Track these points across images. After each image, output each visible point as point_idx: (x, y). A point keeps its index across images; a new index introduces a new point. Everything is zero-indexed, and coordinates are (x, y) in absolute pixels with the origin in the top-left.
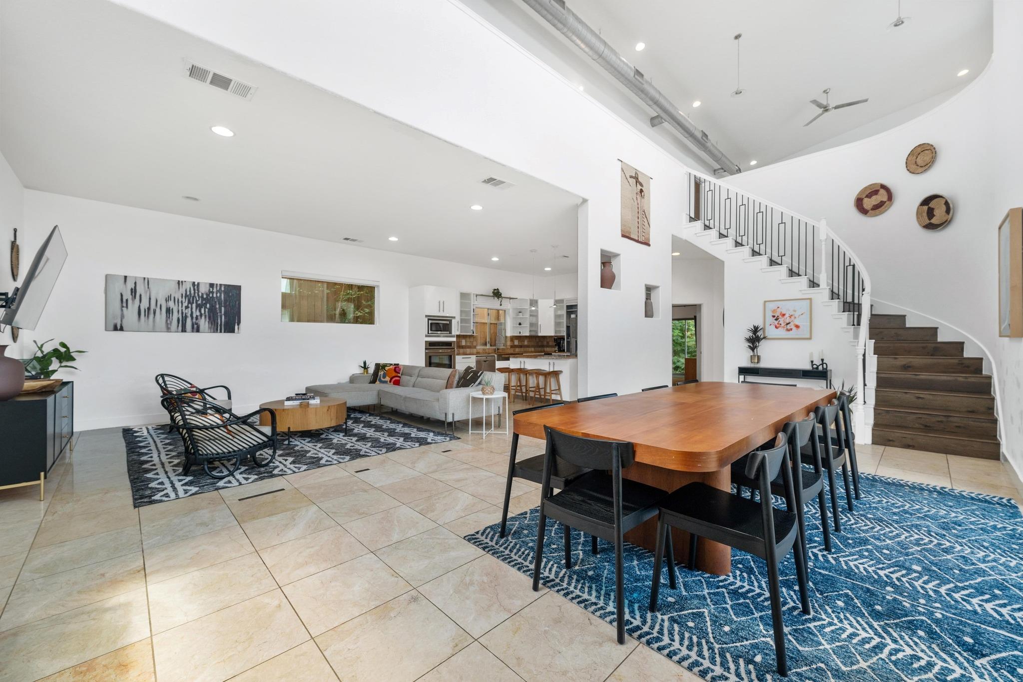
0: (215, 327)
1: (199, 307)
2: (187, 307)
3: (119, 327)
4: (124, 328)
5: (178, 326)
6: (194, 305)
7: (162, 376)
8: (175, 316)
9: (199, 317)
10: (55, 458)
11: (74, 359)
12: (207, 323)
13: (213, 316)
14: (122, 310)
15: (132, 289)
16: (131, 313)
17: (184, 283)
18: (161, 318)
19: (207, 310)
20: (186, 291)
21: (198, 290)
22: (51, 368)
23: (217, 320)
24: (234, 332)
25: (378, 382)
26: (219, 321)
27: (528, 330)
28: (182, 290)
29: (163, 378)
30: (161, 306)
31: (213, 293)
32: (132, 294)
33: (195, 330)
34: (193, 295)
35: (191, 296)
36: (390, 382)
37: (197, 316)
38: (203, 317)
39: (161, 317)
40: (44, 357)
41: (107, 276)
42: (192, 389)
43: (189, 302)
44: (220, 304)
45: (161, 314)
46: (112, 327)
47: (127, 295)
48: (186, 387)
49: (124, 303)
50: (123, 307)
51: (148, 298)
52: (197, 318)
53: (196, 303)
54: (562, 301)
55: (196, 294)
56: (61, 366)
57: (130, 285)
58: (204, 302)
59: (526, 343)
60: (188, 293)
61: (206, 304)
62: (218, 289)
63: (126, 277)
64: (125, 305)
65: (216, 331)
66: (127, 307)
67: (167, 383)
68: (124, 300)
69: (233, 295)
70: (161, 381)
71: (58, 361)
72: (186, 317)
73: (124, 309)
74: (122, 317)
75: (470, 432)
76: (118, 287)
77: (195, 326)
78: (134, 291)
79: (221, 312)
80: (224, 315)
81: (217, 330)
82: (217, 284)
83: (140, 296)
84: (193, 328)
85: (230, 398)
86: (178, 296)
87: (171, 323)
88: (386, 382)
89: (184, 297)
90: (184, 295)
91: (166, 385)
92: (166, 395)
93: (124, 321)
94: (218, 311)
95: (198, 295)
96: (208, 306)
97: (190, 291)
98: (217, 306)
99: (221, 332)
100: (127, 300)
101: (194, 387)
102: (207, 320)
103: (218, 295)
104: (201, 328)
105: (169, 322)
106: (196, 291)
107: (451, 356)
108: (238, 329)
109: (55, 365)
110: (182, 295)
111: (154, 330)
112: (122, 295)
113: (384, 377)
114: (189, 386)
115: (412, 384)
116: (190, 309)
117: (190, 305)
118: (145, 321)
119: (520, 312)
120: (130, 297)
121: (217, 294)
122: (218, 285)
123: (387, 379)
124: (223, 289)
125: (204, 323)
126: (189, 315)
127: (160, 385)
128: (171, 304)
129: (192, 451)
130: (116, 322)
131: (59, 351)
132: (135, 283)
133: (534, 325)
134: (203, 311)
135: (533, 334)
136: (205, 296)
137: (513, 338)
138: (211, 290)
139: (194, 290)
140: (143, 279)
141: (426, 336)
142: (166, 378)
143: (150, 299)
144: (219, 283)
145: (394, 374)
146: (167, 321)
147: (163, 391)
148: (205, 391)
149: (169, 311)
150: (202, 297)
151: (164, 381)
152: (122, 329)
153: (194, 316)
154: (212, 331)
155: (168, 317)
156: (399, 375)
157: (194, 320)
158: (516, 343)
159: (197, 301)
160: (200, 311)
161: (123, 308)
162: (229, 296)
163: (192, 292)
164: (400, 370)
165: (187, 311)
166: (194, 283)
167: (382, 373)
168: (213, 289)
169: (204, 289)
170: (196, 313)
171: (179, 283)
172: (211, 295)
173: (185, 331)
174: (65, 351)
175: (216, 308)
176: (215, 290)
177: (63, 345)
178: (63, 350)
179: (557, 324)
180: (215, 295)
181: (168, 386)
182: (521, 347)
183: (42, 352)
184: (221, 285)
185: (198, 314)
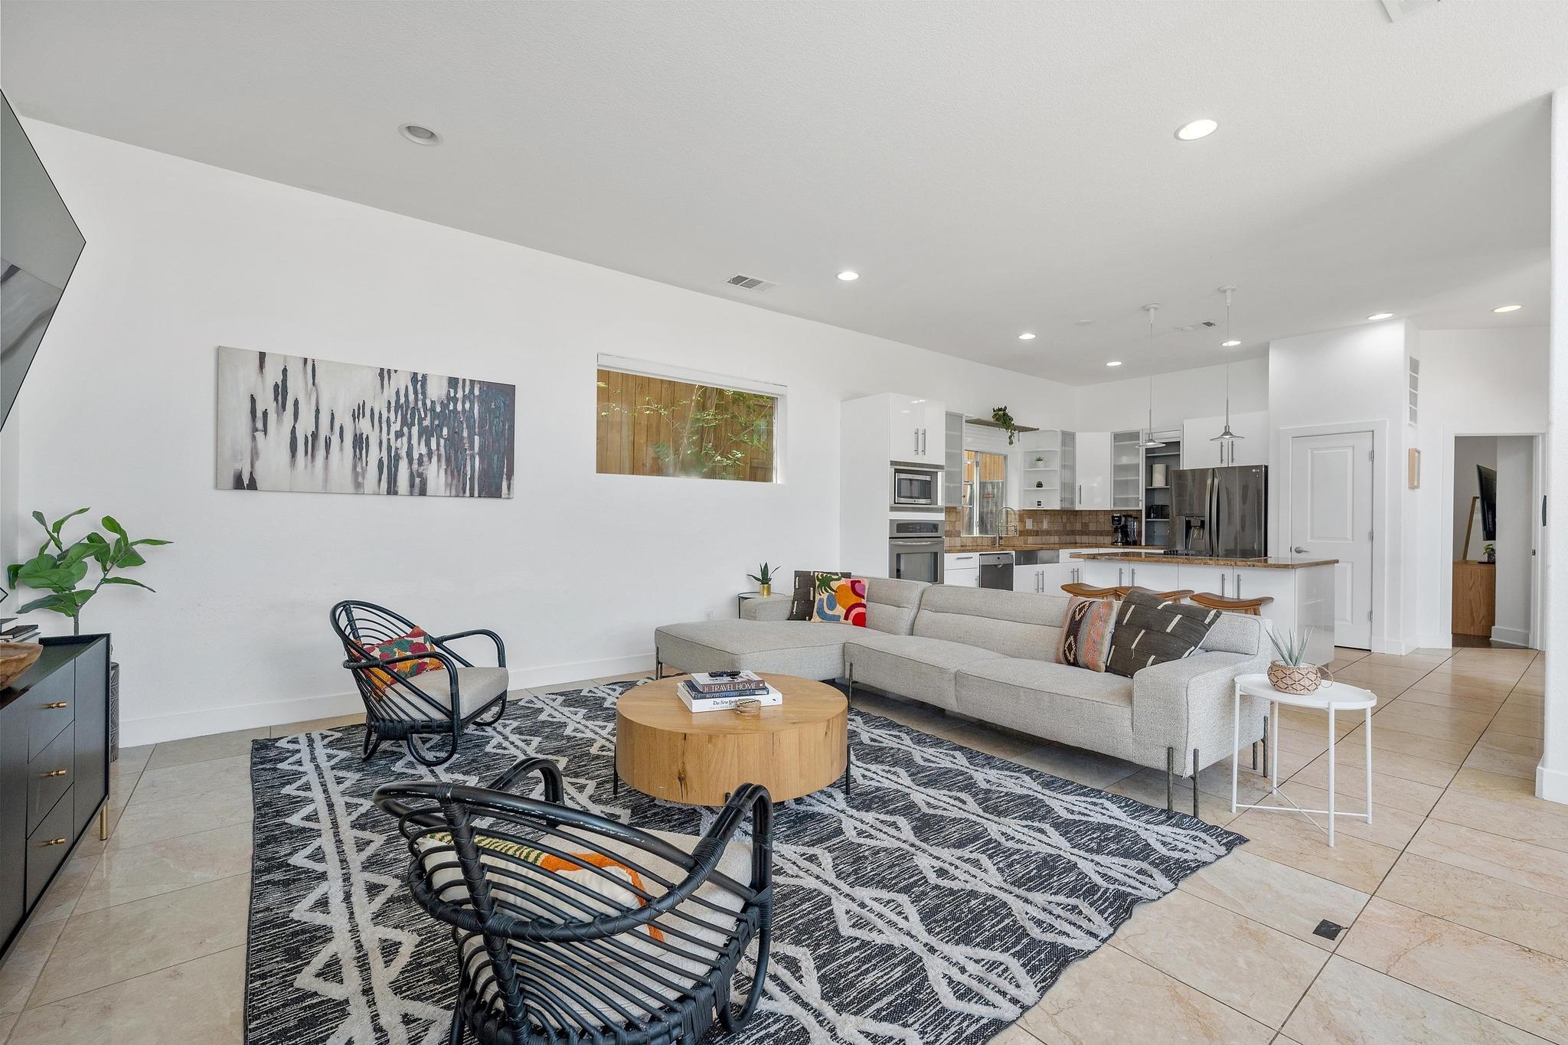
0: (460, 486)
1: (426, 433)
2: (399, 435)
3: (246, 482)
4: (258, 486)
5: (380, 480)
6: (415, 430)
7: (346, 606)
8: (374, 454)
9: (426, 459)
10: (28, 908)
11: (137, 560)
12: (442, 472)
13: (456, 458)
14: (254, 438)
15: (276, 386)
16: (274, 446)
17: (393, 374)
18: (342, 460)
19: (442, 441)
20: (398, 393)
21: (424, 393)
22: (80, 586)
23: (465, 467)
24: (500, 497)
25: (816, 617)
26: (468, 468)
27: (1058, 499)
28: (389, 393)
29: (349, 614)
30: (341, 428)
31: (455, 400)
32: (276, 399)
33: (417, 490)
34: (412, 405)
35: (407, 407)
36: (846, 618)
37: (421, 455)
38: (435, 459)
39: (342, 457)
40: (63, 556)
41: (219, 351)
42: (415, 640)
43: (404, 423)
44: (471, 428)
45: (341, 449)
46: (230, 480)
47: (266, 401)
48: (403, 635)
49: (258, 421)
50: (255, 430)
51: (314, 408)
52: (420, 463)
53: (420, 424)
54: (1134, 436)
55: (420, 403)
56: (105, 581)
57: (273, 375)
58: (436, 422)
59: (1045, 526)
60: (402, 400)
61: (440, 427)
62: (467, 392)
63: (262, 356)
64: (260, 425)
65: (460, 493)
66: (265, 431)
67: (359, 624)
68: (259, 414)
69: (498, 407)
70: (343, 622)
71: (99, 565)
72: (398, 458)
73: (259, 435)
74: (255, 454)
75: (1235, 805)
76: (246, 380)
77: (418, 480)
78: (281, 392)
79: (472, 447)
80: (480, 454)
81: (464, 492)
82: (464, 380)
83: (296, 403)
84: (412, 486)
85: (502, 663)
86: (380, 406)
87: (364, 471)
88: (835, 619)
89: (393, 409)
90: (393, 404)
91: (354, 630)
92: (357, 660)
93: (258, 464)
94: (467, 446)
95: (424, 404)
96: (445, 431)
97: (406, 396)
98: (465, 434)
99: (472, 495)
100: (265, 414)
101: (422, 634)
102: (444, 466)
103: (467, 406)
104: (431, 487)
105: (359, 469)
106: (420, 396)
107: (936, 554)
108: (509, 488)
109: (92, 575)
110: (389, 402)
111: (326, 489)
112: (253, 400)
113: (832, 607)
114: (409, 630)
115: (905, 625)
116: (405, 439)
117: (405, 429)
118: (306, 466)
119: (1039, 460)
120: (272, 407)
121: (464, 403)
122: (468, 383)
123: (840, 611)
124: (477, 392)
125: (436, 474)
126: (403, 453)
127: (340, 632)
128: (364, 425)
129: (500, 1004)
130: (238, 466)
131: (102, 540)
132: (285, 371)
133: (1069, 488)
134: (434, 446)
135: (1067, 506)
136: (438, 409)
137: (1024, 515)
138: (452, 394)
139: (416, 392)
140: (301, 364)
141: (892, 509)
142: (357, 613)
143: (317, 411)
144: (468, 378)
145: (855, 600)
146: (355, 467)
147: (349, 652)
148: (444, 643)
149: (359, 442)
150: (433, 409)
151: (351, 621)
152: (253, 485)
153: (416, 456)
154: (454, 493)
155: (357, 458)
156: (864, 601)
157: (415, 466)
158: (1029, 525)
159: (421, 420)
160: (428, 444)
161: (257, 434)
162: (489, 410)
163: (411, 397)
164: (864, 589)
165: (399, 444)
166: (415, 374)
167: (825, 596)
168: (456, 392)
169: (436, 391)
170: (419, 449)
171: (384, 375)
172: (451, 407)
173: (396, 493)
174: (118, 541)
175: (463, 437)
176: (460, 395)
177: (111, 523)
178: (111, 537)
179: (1119, 485)
180: (459, 407)
181: (361, 632)
182: (1037, 533)
183: (58, 545)
184: (472, 382)
185: (424, 450)
